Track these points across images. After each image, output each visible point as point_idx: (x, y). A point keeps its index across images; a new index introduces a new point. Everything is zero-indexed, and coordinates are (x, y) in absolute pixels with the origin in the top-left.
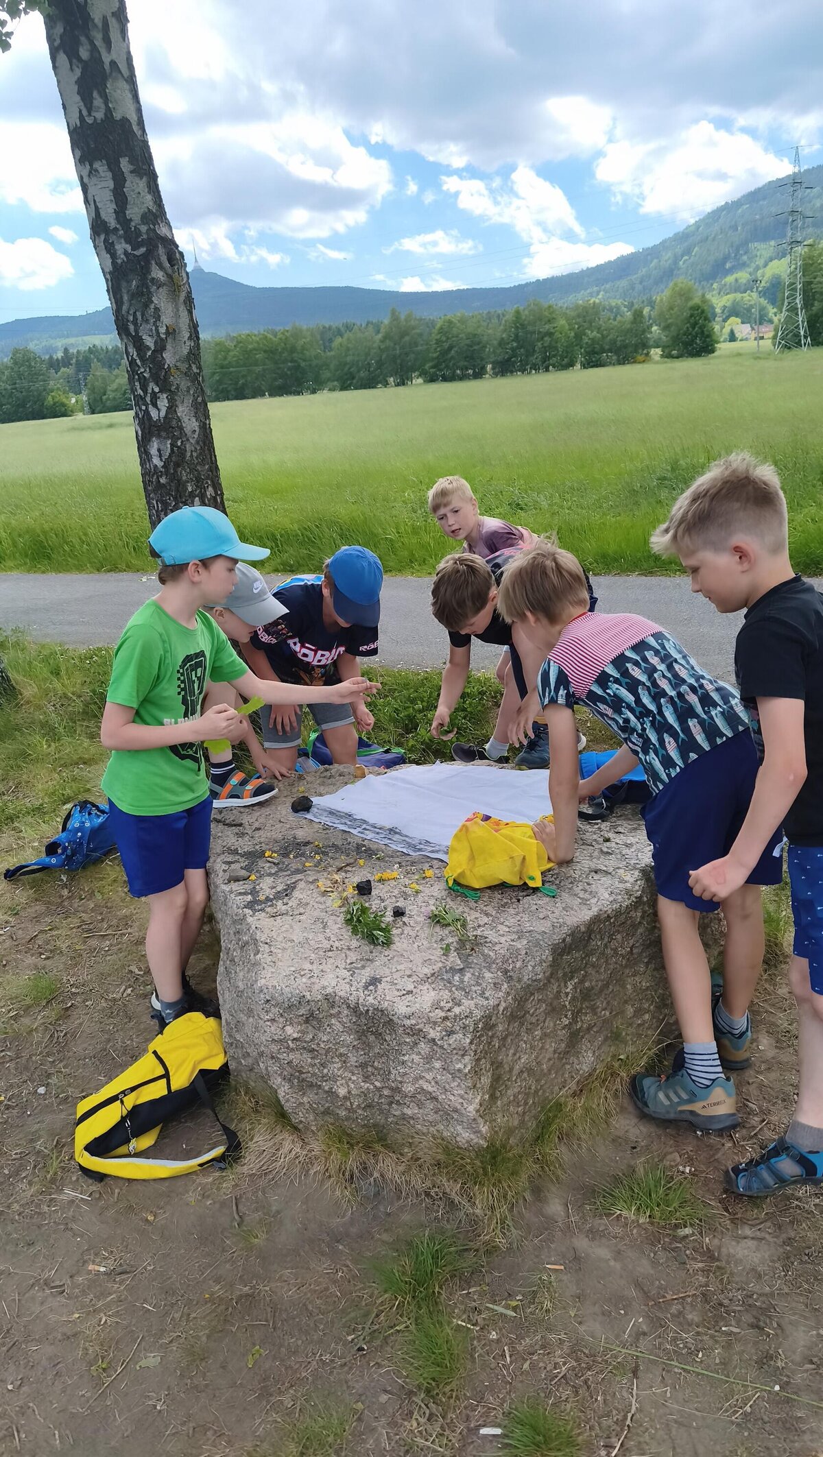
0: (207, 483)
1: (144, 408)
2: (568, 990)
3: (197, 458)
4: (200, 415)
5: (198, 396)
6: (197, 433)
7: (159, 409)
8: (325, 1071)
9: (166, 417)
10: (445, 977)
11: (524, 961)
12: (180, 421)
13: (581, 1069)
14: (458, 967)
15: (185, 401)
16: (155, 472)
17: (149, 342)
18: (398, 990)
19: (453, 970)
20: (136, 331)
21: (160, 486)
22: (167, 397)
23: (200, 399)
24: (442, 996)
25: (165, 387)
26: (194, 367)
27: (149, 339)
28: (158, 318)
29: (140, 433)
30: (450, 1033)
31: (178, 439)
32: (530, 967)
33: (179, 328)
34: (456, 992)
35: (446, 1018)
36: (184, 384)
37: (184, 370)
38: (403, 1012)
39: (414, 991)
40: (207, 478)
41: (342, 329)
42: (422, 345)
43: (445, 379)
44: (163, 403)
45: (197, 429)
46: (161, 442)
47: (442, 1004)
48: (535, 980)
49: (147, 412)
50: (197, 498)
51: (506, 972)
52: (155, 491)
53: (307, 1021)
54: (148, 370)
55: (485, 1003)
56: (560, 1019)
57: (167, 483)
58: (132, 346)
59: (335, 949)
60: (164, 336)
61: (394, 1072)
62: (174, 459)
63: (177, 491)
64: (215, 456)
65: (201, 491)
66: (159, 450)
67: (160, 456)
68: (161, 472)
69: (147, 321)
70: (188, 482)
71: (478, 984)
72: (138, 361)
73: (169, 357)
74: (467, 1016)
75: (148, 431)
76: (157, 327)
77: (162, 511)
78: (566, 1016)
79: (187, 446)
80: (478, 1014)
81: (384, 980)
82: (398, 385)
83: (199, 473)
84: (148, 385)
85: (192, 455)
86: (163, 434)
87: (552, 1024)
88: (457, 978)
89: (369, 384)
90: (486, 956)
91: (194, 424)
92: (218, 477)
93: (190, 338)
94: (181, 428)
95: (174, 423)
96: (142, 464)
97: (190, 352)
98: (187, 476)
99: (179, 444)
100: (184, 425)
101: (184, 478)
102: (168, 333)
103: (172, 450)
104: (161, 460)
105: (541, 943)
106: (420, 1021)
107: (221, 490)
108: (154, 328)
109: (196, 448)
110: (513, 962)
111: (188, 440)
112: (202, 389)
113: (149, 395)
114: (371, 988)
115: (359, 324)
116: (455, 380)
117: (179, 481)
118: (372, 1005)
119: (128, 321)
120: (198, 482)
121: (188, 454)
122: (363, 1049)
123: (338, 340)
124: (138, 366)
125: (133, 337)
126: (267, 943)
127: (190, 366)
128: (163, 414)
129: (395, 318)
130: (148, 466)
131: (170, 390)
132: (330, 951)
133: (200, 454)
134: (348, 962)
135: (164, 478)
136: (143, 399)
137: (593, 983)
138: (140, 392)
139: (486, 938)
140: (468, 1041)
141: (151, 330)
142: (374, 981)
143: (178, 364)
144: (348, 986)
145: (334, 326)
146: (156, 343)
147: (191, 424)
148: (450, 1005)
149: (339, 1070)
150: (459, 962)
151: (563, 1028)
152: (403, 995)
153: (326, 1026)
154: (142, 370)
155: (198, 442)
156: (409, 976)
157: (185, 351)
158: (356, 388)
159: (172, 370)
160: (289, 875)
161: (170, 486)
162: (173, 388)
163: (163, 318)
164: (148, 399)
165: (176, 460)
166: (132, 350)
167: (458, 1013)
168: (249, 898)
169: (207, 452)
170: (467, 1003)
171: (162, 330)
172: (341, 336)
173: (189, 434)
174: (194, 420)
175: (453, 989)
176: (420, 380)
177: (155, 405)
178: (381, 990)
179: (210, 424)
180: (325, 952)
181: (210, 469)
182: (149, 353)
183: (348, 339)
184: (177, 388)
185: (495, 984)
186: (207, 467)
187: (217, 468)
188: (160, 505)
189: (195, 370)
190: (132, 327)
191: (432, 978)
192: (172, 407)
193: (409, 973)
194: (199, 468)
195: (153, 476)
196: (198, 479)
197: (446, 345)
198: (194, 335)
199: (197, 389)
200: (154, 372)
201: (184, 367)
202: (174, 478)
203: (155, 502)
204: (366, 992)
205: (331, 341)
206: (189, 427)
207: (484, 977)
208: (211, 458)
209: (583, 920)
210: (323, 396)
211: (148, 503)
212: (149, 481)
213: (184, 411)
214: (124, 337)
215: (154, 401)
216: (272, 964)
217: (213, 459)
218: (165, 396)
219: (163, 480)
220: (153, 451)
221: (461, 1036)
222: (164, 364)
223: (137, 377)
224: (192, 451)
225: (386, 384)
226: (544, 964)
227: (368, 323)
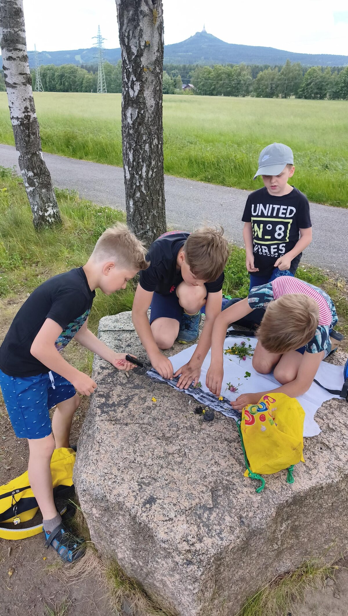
0: (154, 136)
1: (127, 89)
2: (282, 528)
3: (151, 122)
4: (157, 97)
5: (157, 86)
6: (153, 108)
7: (134, 91)
8: (113, 539)
9: (137, 96)
10: (198, 513)
11: (255, 512)
12: (145, 99)
13: (280, 570)
14: (208, 506)
15: (150, 88)
16: (128, 127)
17: (134, 50)
18: (164, 515)
19: (205, 508)
20: (128, 43)
21: (129, 134)
22: (140, 84)
23: (158, 88)
24: (191, 531)
25: (139, 78)
26: (157, 68)
27: (135, 48)
28: (141, 36)
29: (123, 103)
30: (190, 563)
31: (142, 109)
32: (258, 519)
33: (153, 44)
34: (202, 528)
35: (189, 551)
36: (151, 78)
37: (151, 69)
38: (162, 537)
39: (174, 519)
40: (155, 134)
41: (263, 68)
42: (299, 80)
43: (306, 98)
44: (137, 87)
45: (154, 105)
46: (133, 110)
47: (189, 538)
48: (260, 529)
49: (128, 92)
50: (147, 144)
51: (241, 517)
52: (126, 137)
53: (105, 510)
54: (131, 67)
55: (220, 542)
56: (272, 545)
57: (133, 133)
58: (125, 52)
59: (136, 462)
60: (142, 48)
61: (151, 564)
62: (138, 120)
63: (138, 138)
64: (162, 122)
65: (150, 141)
66: (131, 114)
67: (132, 118)
68: (131, 127)
69: (135, 37)
70: (144, 134)
71: (220, 524)
72: (127, 61)
73: (144, 61)
74: (204, 553)
75: (128, 102)
76: (140, 41)
77: (128, 148)
78: (277, 544)
79: (147, 114)
80: (213, 551)
81: (158, 501)
82: (283, 98)
83: (151, 130)
84: (130, 76)
85: (148, 120)
86: (135, 105)
87: (266, 548)
88: (206, 515)
89: (270, 95)
90: (230, 502)
91: (153, 102)
92: (161, 134)
93: (158, 51)
94: (145, 104)
95: (141, 100)
96: (123, 121)
97: (156, 60)
98: (144, 131)
99: (142, 112)
100: (147, 102)
101: (142, 132)
102: (145, 46)
103: (138, 115)
104: (132, 120)
105: (271, 500)
106: (171, 547)
107: (162, 141)
108: (138, 42)
109: (151, 116)
110: (247, 511)
111: (147, 111)
112: (160, 82)
113: (130, 82)
114: (148, 506)
115: (271, 66)
116: (310, 99)
117: (139, 133)
118: (144, 521)
119: (125, 36)
120: (149, 135)
121: (146, 119)
122: (135, 541)
123: (261, 73)
124: (127, 64)
125: (126, 46)
126: (99, 443)
127: (155, 67)
128: (136, 94)
129: (288, 64)
130: (125, 123)
131: (142, 81)
132: (133, 462)
133: (153, 119)
134: (141, 476)
135: (132, 130)
136: (127, 84)
137: (301, 523)
138: (126, 80)
139: (234, 484)
140: (200, 573)
141: (136, 43)
142: (151, 500)
143: (149, 66)
144: (134, 499)
145: (260, 66)
146: (138, 51)
147: (150, 102)
148: (194, 540)
149: (120, 543)
150: (211, 502)
151: (273, 551)
152: (166, 521)
153: (115, 518)
154: (129, 67)
155: (153, 113)
156: (175, 505)
157: (154, 59)
158: (263, 97)
159: (145, 69)
160: (131, 388)
161: (134, 135)
162: (144, 80)
163: (144, 36)
164: (129, 84)
165: (139, 121)
166: (125, 54)
167: (198, 549)
168: (103, 400)
169: (157, 119)
170: (208, 541)
171: (143, 44)
172: (262, 71)
173: (149, 107)
174: (153, 100)
175: (201, 525)
176: (294, 97)
177: (132, 88)
178: (153, 511)
179: (161, 103)
180: (130, 462)
181: (158, 129)
182: (133, 57)
183: (265, 73)
184: (146, 80)
185: (230, 527)
186: (156, 127)
187: (162, 128)
188: (128, 145)
189: (158, 71)
190: (126, 40)
191: (190, 511)
192: (141, 90)
193: (175, 502)
194: (151, 127)
195: (127, 128)
196: (150, 134)
197: (309, 81)
198: (160, 49)
199: (158, 82)
200: (134, 68)
201: (152, 68)
202: (137, 131)
203: (126, 143)
204: (143, 509)
205: (257, 73)
206: (149, 104)
207: (224, 519)
208: (159, 123)
209: (303, 488)
210: (248, 98)
211: (123, 143)
212: (125, 131)
213: (148, 94)
214: (122, 46)
215: (132, 86)
216: (95, 462)
217: (160, 123)
218: (139, 83)
219: (131, 132)
220: (129, 115)
221: (196, 568)
222: (141, 65)
223: (125, 71)
224: (149, 117)
225: (277, 97)
226: (269, 519)
227: (276, 66)
